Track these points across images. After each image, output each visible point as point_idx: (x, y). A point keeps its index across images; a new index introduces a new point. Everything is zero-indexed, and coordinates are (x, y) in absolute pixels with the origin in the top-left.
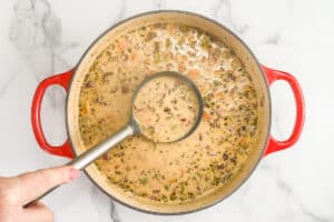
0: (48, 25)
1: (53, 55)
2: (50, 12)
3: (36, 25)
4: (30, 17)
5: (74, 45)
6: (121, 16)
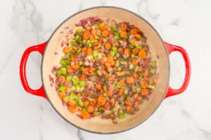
4: (23, 14)
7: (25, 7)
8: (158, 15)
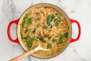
1: (13, 15)
3: (9, 7)
4: (7, 5)
6: (32, 5)
7: (8, 2)
8: (66, 8)
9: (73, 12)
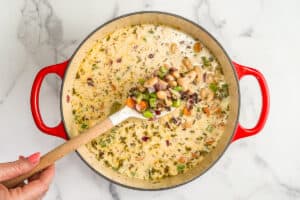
0: (51, 25)
1: (56, 51)
2: (52, 14)
3: (40, 25)
4: (35, 19)
5: (74, 42)
6: (115, 14)
7: (37, 9)
8: (224, 22)
9: (248, 34)
